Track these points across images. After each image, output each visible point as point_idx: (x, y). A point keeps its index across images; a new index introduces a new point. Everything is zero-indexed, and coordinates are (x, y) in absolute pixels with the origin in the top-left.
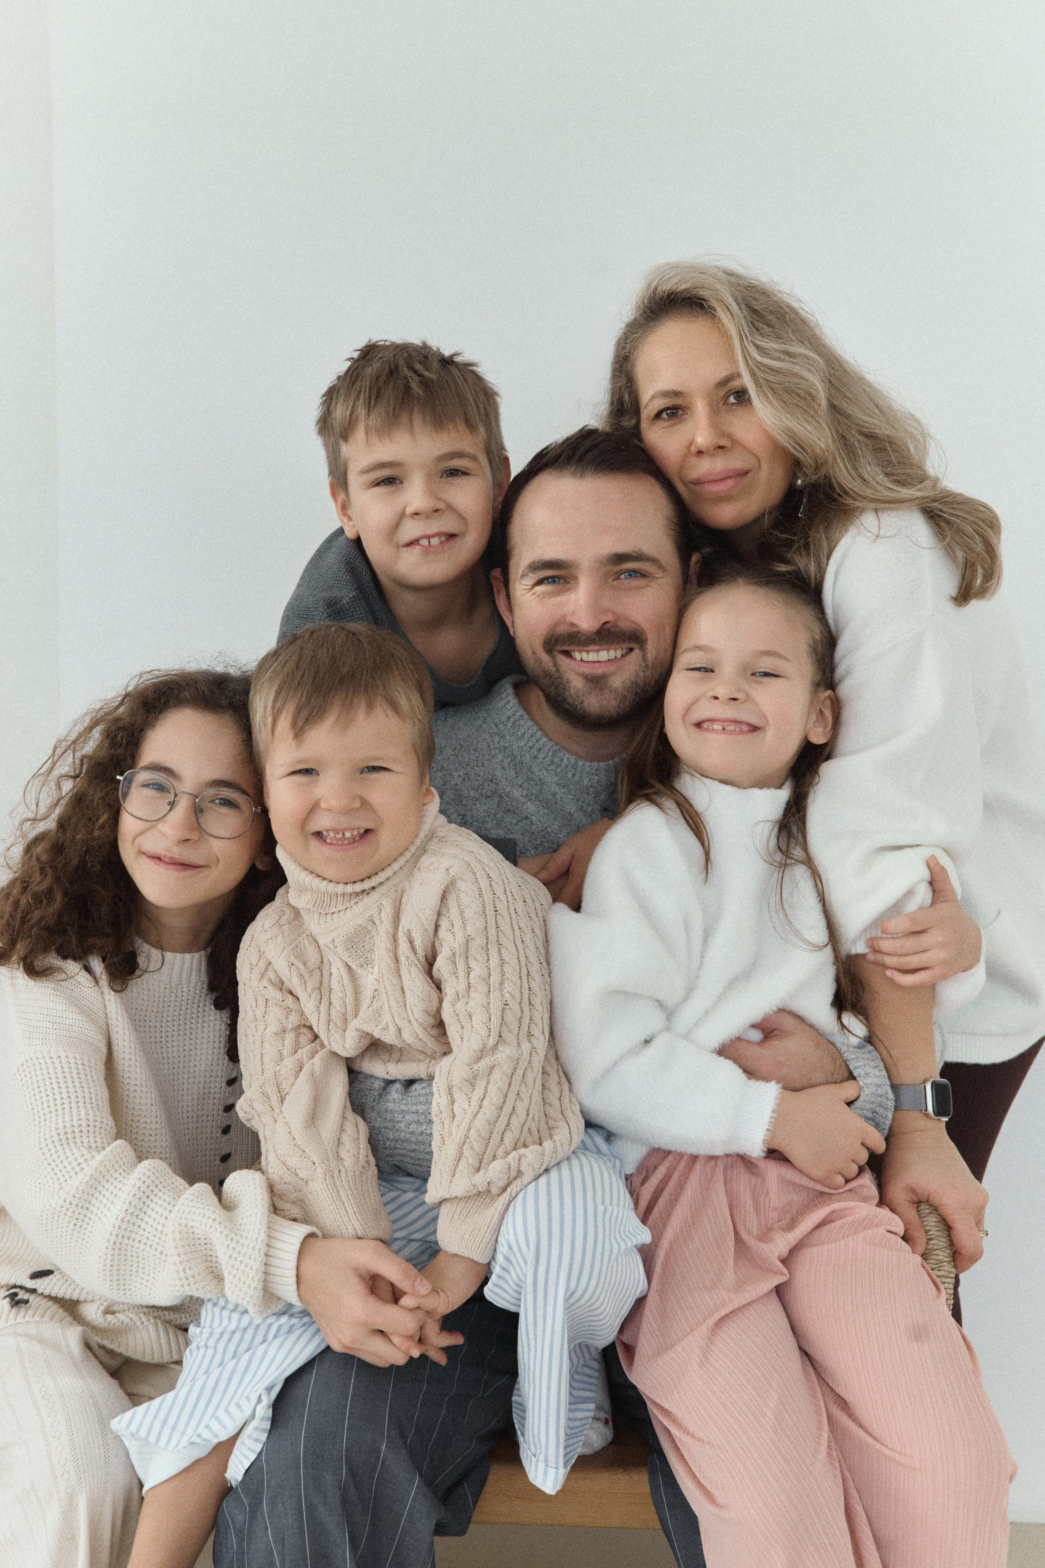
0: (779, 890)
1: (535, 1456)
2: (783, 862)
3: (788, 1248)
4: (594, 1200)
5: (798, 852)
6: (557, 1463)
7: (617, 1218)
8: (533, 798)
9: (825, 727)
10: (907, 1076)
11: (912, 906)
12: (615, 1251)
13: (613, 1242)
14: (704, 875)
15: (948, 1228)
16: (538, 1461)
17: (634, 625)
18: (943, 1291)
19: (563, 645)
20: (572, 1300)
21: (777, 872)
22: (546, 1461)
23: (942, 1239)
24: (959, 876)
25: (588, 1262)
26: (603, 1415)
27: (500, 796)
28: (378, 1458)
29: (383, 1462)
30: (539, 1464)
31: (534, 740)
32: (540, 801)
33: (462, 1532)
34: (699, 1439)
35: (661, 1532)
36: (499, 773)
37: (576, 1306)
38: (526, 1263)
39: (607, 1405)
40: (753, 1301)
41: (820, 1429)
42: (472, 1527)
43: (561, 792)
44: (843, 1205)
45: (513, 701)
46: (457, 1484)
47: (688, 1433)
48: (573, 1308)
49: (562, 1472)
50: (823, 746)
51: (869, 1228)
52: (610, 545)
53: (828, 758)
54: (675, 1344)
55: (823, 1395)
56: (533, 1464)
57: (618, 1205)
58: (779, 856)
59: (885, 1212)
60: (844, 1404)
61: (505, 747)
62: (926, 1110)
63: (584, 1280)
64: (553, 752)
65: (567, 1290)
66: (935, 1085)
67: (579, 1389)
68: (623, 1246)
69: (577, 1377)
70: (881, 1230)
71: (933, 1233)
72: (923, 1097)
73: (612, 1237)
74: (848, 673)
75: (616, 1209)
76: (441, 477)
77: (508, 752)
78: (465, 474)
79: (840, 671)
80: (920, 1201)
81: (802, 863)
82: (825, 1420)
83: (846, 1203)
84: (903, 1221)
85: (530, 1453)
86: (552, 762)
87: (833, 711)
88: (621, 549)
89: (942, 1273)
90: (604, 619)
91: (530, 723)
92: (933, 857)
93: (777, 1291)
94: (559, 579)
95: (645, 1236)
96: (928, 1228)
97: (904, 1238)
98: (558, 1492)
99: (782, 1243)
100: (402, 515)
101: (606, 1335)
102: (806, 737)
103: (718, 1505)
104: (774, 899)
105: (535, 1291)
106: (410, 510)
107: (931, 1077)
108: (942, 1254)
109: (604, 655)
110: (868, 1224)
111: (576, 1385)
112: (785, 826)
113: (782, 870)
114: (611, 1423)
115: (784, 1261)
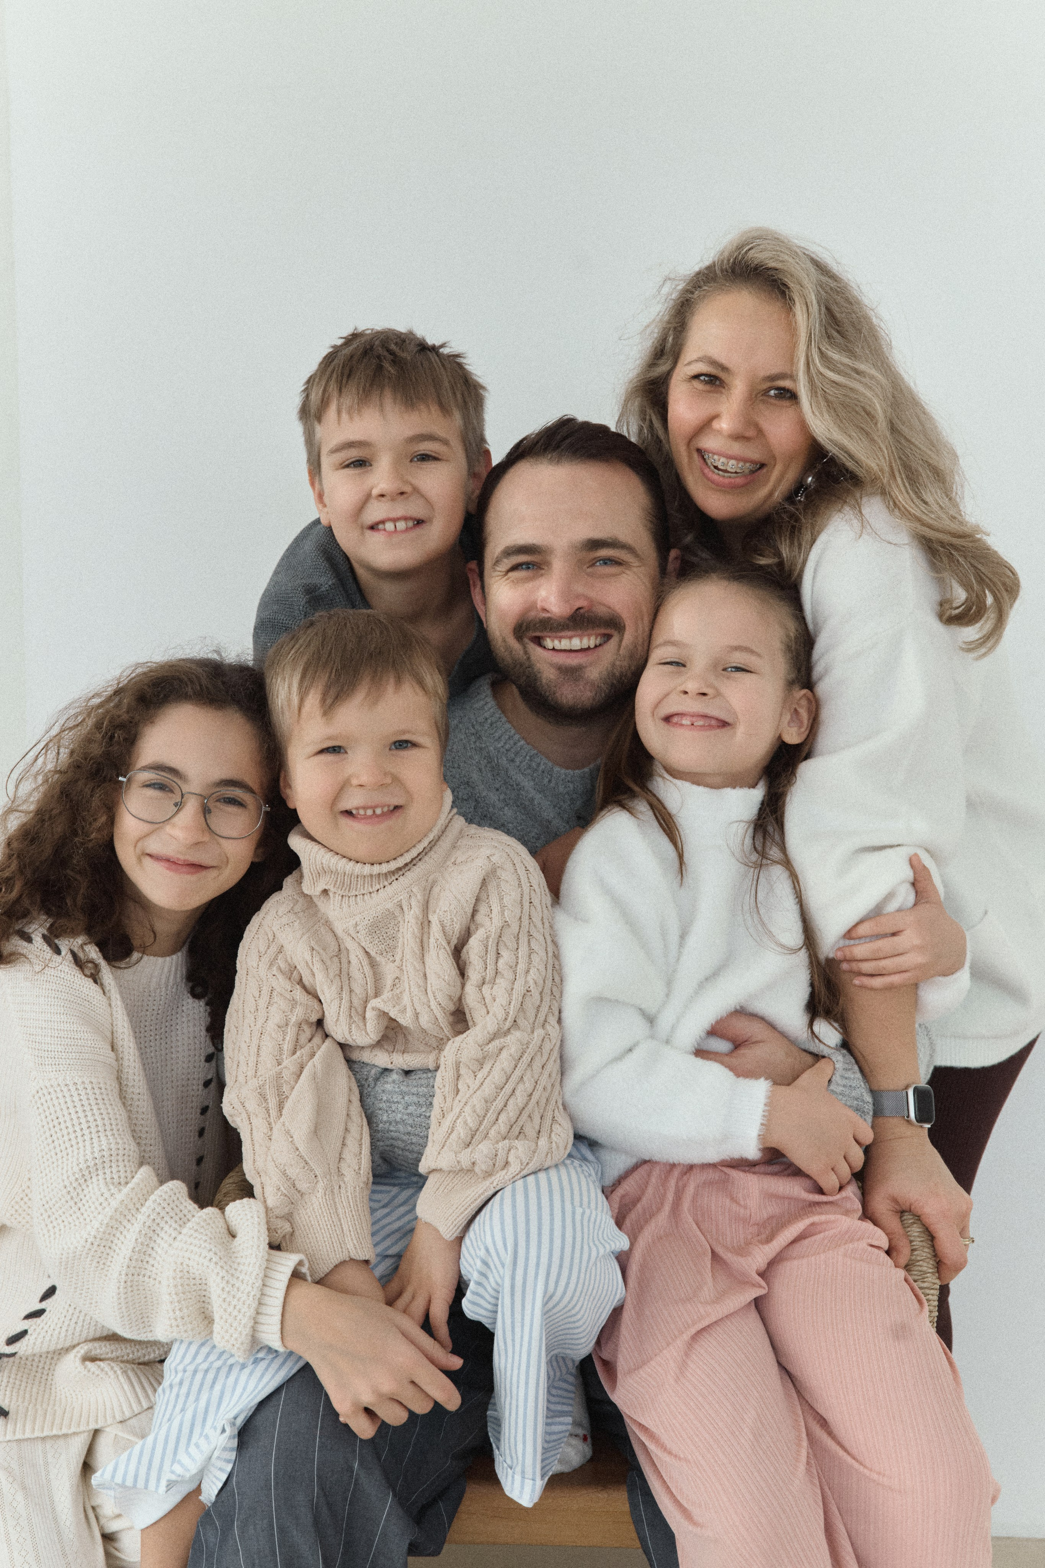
0: (753, 892)
1: (511, 1468)
2: (759, 862)
3: (766, 1262)
4: (572, 1204)
5: (774, 852)
6: (534, 1473)
7: (595, 1221)
8: (511, 802)
9: (800, 727)
10: (888, 1081)
11: (892, 907)
12: (594, 1254)
13: (591, 1244)
14: (680, 876)
15: (931, 1237)
16: (514, 1473)
17: (610, 611)
18: (926, 1304)
19: (535, 631)
20: (551, 1305)
21: (751, 874)
22: (523, 1472)
23: (927, 1250)
24: (941, 876)
25: (566, 1263)
26: (580, 1432)
27: (476, 800)
28: (351, 1477)
29: (356, 1480)
30: (516, 1476)
31: (512, 742)
32: (518, 806)
33: (436, 1553)
34: (676, 1456)
35: (641, 1550)
36: (475, 776)
37: (555, 1311)
38: (503, 1266)
39: (586, 1422)
40: (731, 1315)
41: (799, 1445)
42: (446, 1547)
43: (538, 797)
44: (823, 1218)
45: (491, 703)
46: (431, 1503)
47: (665, 1449)
48: (551, 1313)
49: (540, 1484)
50: (798, 747)
51: (851, 1242)
52: (585, 531)
53: (808, 757)
54: (651, 1359)
55: (803, 1412)
56: (510, 1478)
57: (596, 1208)
58: (754, 857)
59: (868, 1226)
60: (824, 1423)
61: (481, 749)
62: (908, 1117)
63: (562, 1283)
64: (531, 757)
65: (545, 1292)
66: (917, 1091)
67: (555, 1403)
68: (602, 1251)
69: (554, 1392)
70: (863, 1244)
71: (917, 1243)
72: (905, 1103)
73: (591, 1240)
74: (827, 671)
75: (594, 1213)
76: (411, 461)
77: (485, 753)
78: (436, 459)
79: (818, 670)
80: (903, 1211)
81: (778, 863)
82: (804, 1435)
83: (828, 1216)
84: (887, 1234)
85: (505, 1465)
86: (529, 767)
87: (809, 711)
88: (597, 535)
89: (925, 1285)
90: (579, 604)
91: (508, 726)
92: (916, 855)
93: (757, 1307)
94: (533, 565)
95: (622, 1242)
96: (912, 1239)
97: (888, 1253)
98: (536, 1505)
99: (761, 1256)
100: (368, 497)
101: (584, 1346)
102: (780, 737)
103: (695, 1524)
104: (748, 900)
105: (512, 1295)
106: (375, 492)
107: (913, 1083)
108: (925, 1264)
109: (576, 643)
110: (849, 1237)
111: (553, 1399)
112: (761, 826)
113: (757, 871)
114: (589, 1440)
115: (762, 1274)
